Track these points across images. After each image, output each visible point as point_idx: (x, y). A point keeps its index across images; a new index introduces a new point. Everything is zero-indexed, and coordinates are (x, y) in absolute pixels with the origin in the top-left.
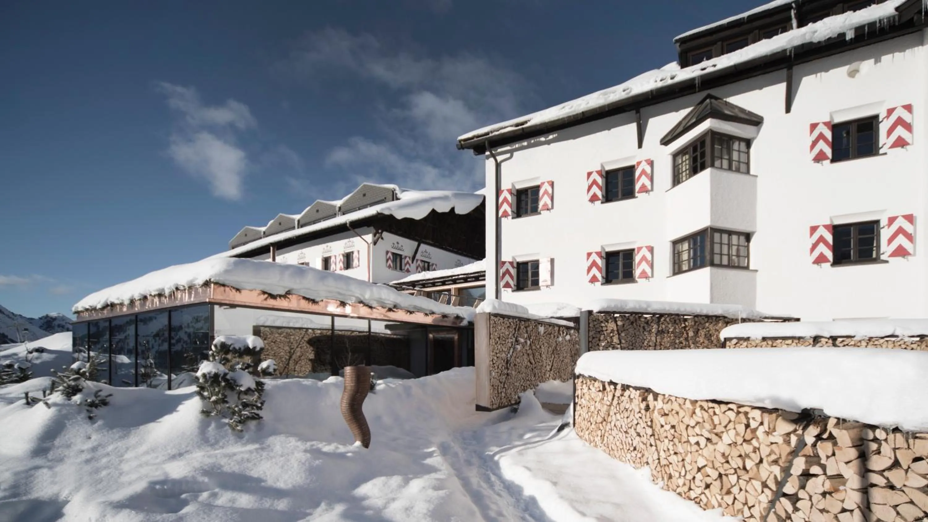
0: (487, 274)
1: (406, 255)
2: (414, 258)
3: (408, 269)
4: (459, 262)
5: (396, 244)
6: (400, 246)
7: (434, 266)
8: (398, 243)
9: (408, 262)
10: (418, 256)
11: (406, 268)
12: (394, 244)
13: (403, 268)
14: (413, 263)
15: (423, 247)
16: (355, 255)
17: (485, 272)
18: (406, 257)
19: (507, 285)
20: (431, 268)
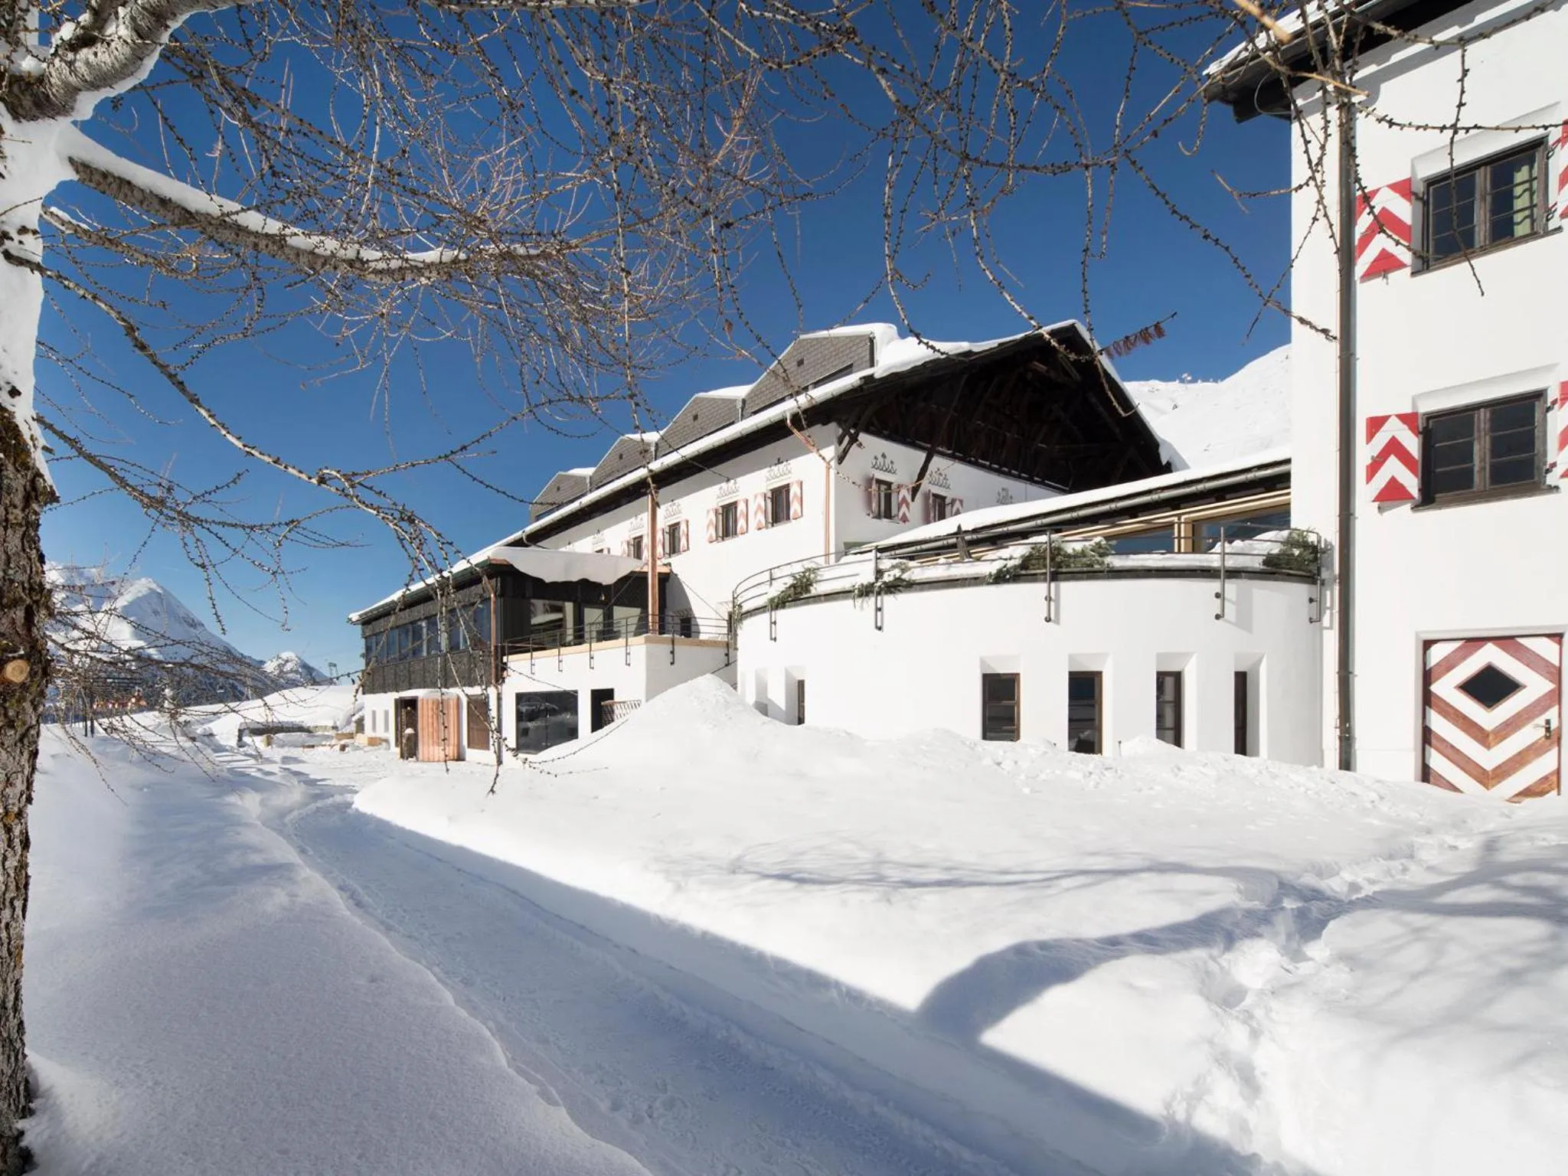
0: (1294, 469)
1: (900, 482)
2: (915, 491)
3: (904, 514)
4: (1004, 493)
5: (881, 459)
6: (888, 461)
7: (957, 505)
8: (884, 456)
9: (904, 499)
10: (925, 485)
11: (901, 514)
12: (876, 458)
13: (894, 511)
14: (913, 500)
15: (937, 462)
16: (794, 490)
17: (1288, 461)
18: (899, 487)
19: (1392, 494)
20: (948, 509)
